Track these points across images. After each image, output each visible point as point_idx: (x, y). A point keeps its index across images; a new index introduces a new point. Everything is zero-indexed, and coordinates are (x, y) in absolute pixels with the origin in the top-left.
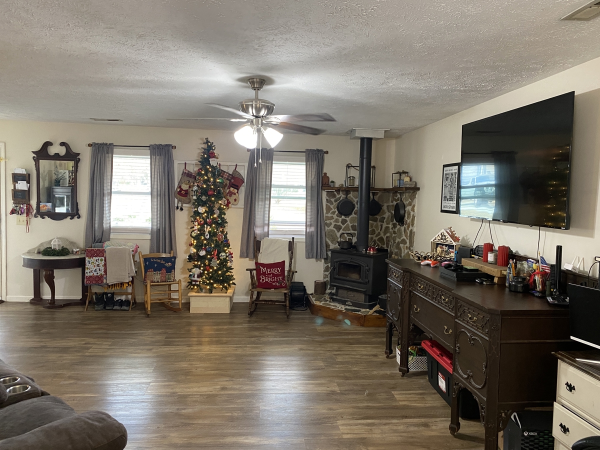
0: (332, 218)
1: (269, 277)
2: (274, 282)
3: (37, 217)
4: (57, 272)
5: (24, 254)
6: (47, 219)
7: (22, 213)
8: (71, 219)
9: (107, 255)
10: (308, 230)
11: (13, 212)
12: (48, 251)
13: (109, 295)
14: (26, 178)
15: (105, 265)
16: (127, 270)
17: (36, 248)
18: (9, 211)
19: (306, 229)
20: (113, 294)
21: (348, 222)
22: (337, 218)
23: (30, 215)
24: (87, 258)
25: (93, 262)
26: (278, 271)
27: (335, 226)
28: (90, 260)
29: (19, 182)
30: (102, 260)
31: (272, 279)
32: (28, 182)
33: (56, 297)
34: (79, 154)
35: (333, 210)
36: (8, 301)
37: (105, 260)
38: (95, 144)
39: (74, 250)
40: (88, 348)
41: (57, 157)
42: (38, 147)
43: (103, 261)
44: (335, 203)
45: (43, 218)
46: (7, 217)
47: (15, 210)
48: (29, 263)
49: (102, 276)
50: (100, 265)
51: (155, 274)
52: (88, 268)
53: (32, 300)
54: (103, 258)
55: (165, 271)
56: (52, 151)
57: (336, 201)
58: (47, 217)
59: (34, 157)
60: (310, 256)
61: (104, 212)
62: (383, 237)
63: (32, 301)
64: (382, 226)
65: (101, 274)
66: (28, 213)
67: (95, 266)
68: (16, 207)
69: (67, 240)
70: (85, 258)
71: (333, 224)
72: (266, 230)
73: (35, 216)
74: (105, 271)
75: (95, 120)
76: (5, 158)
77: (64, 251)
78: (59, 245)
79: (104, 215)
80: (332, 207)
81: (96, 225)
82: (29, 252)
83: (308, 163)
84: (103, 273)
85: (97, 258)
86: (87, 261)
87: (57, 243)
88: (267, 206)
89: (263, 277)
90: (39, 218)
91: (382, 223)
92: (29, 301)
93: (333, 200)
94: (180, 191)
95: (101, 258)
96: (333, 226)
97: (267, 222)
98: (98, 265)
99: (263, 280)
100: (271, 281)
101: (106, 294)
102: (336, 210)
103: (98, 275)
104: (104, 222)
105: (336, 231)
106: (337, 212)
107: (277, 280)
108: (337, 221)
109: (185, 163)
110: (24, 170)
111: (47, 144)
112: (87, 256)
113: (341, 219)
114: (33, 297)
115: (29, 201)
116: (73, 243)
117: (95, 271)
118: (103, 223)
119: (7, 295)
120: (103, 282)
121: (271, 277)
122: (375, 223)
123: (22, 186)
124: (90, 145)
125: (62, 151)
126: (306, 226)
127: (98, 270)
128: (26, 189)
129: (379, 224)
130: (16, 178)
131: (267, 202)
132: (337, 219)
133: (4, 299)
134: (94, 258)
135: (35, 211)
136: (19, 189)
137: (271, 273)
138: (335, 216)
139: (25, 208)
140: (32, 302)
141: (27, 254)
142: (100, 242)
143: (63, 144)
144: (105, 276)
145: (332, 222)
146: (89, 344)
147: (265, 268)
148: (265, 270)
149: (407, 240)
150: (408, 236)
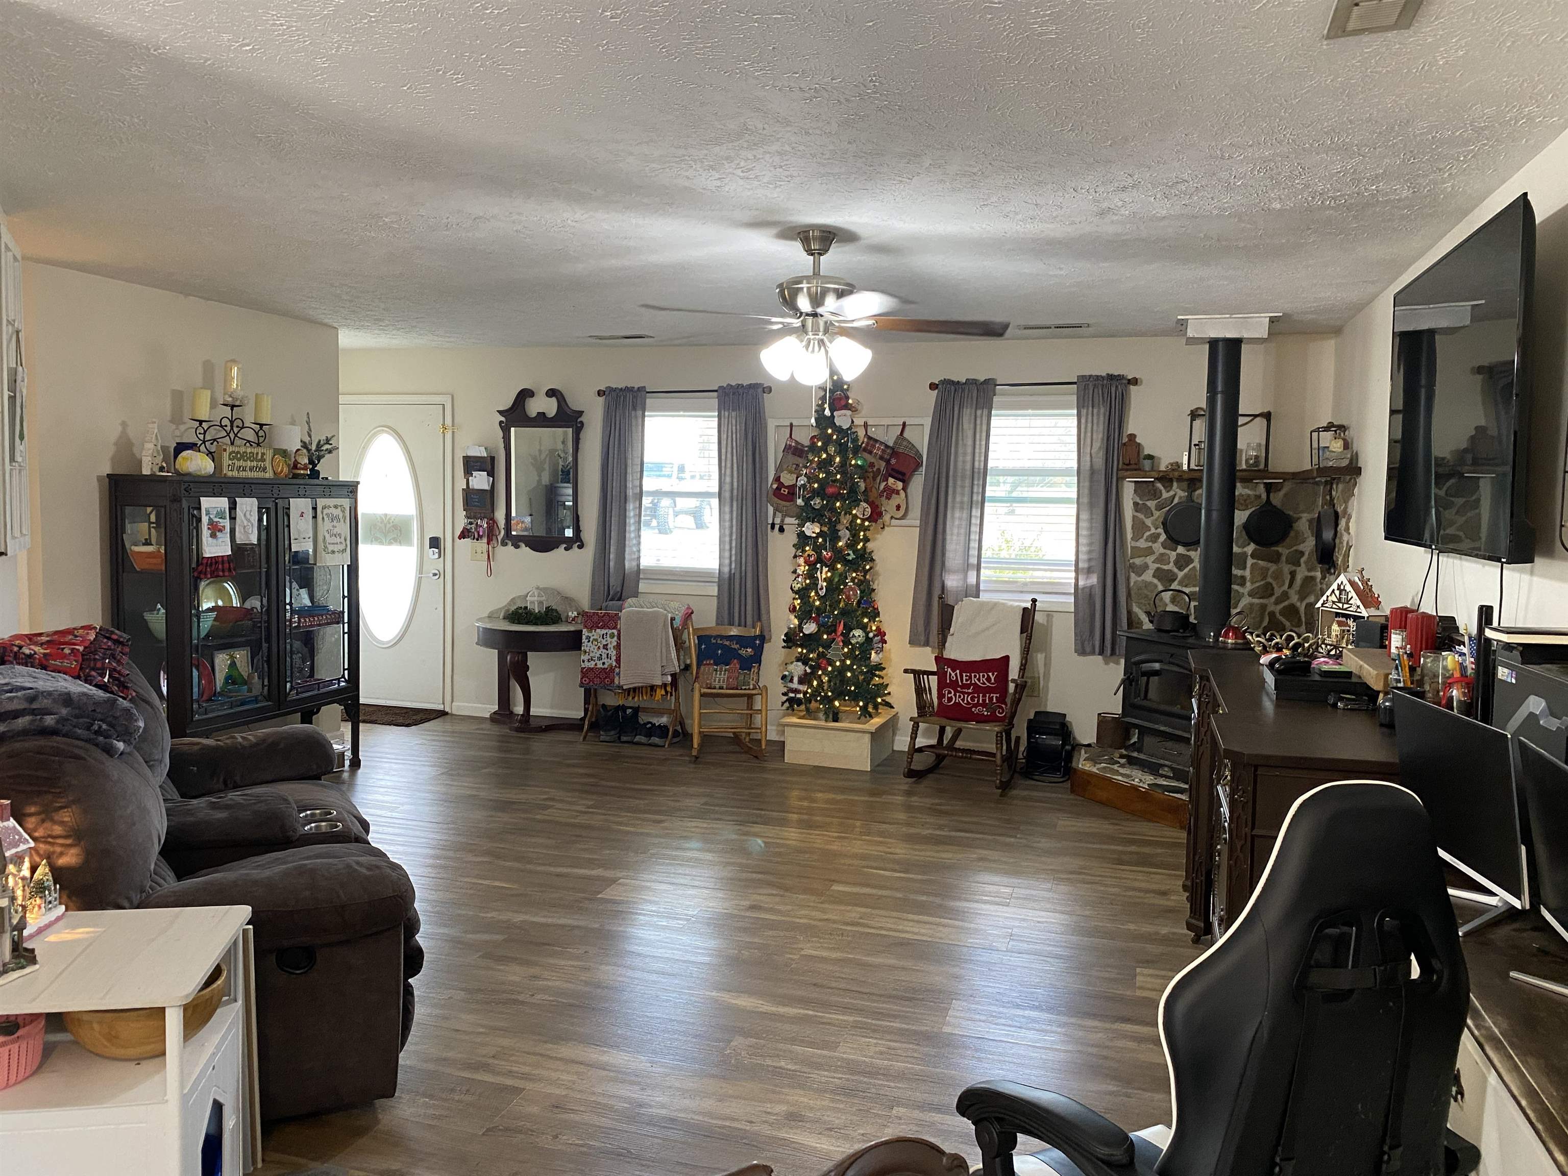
0: (1149, 551)
1: (964, 693)
2: (976, 706)
3: (506, 544)
4: (533, 659)
5: (479, 620)
6: (525, 550)
7: (480, 537)
8: (566, 549)
9: (622, 624)
10: (1081, 583)
11: (463, 536)
12: (519, 615)
13: (629, 711)
14: (486, 464)
15: (618, 647)
16: (659, 659)
17: (503, 608)
18: (458, 533)
19: (1077, 579)
20: (636, 710)
21: (1195, 564)
22: (1162, 550)
23: (494, 542)
24: (585, 631)
25: (596, 640)
26: (989, 679)
27: (1158, 574)
28: (590, 635)
29: (475, 473)
30: (612, 636)
31: (972, 699)
32: (491, 474)
33: (534, 711)
34: (581, 413)
35: (1153, 530)
36: (454, 712)
37: (619, 638)
38: (611, 390)
39: (570, 614)
40: (546, 808)
41: (542, 420)
42: (507, 402)
43: (616, 638)
44: (1157, 514)
45: (517, 547)
46: (456, 544)
47: (469, 531)
48: (489, 638)
49: (612, 669)
50: (609, 646)
51: (716, 670)
52: (585, 652)
53: (494, 713)
54: (615, 632)
55: (738, 666)
56: (535, 406)
57: (1159, 508)
58: (523, 545)
59: (501, 422)
60: (1088, 649)
61: (627, 535)
62: (1298, 604)
63: (497, 717)
64: (1293, 574)
65: (611, 665)
66: (491, 535)
67: (599, 648)
68: (471, 523)
69: (559, 593)
70: (580, 632)
71: (1153, 567)
72: (972, 579)
73: (504, 544)
74: (618, 660)
75: (601, 338)
76: (453, 426)
77: (550, 616)
78: (541, 603)
79: (627, 543)
80: (1148, 522)
81: (612, 564)
82: (490, 617)
83: (1084, 412)
84: (614, 664)
85: (604, 631)
86: (584, 637)
87: (536, 598)
88: (975, 521)
89: (950, 692)
90: (510, 548)
91: (1294, 568)
92: (488, 715)
94: (778, 489)
95: (611, 631)
96: (1150, 572)
97: (973, 561)
98: (605, 647)
99: (950, 699)
100: (968, 703)
101: (623, 708)
102: (1161, 530)
103: (606, 666)
104: (627, 556)
105: (1160, 587)
106: (1163, 537)
107: (984, 701)
109: (791, 425)
110: (483, 449)
111: (525, 395)
112: (586, 627)
113: (1174, 553)
114: (496, 708)
115: (493, 512)
116: (568, 600)
117: (600, 658)
118: (624, 559)
119: (452, 701)
120: (613, 681)
121: (969, 694)
122: (1273, 567)
123: (480, 481)
124: (600, 393)
125: (550, 407)
126: (1077, 571)
127: (604, 656)
128: (486, 487)
129: (1286, 569)
130: (471, 465)
131: (976, 512)
132: (1162, 555)
133: (447, 710)
134: (598, 630)
135: (503, 532)
136: (476, 487)
137: (971, 684)
138: (1158, 548)
139: (485, 525)
140: (495, 718)
141: (487, 620)
142: (619, 599)
143: (552, 393)
144: (617, 670)
145: (1150, 564)
146: (552, 799)
147: (958, 671)
148: (956, 675)
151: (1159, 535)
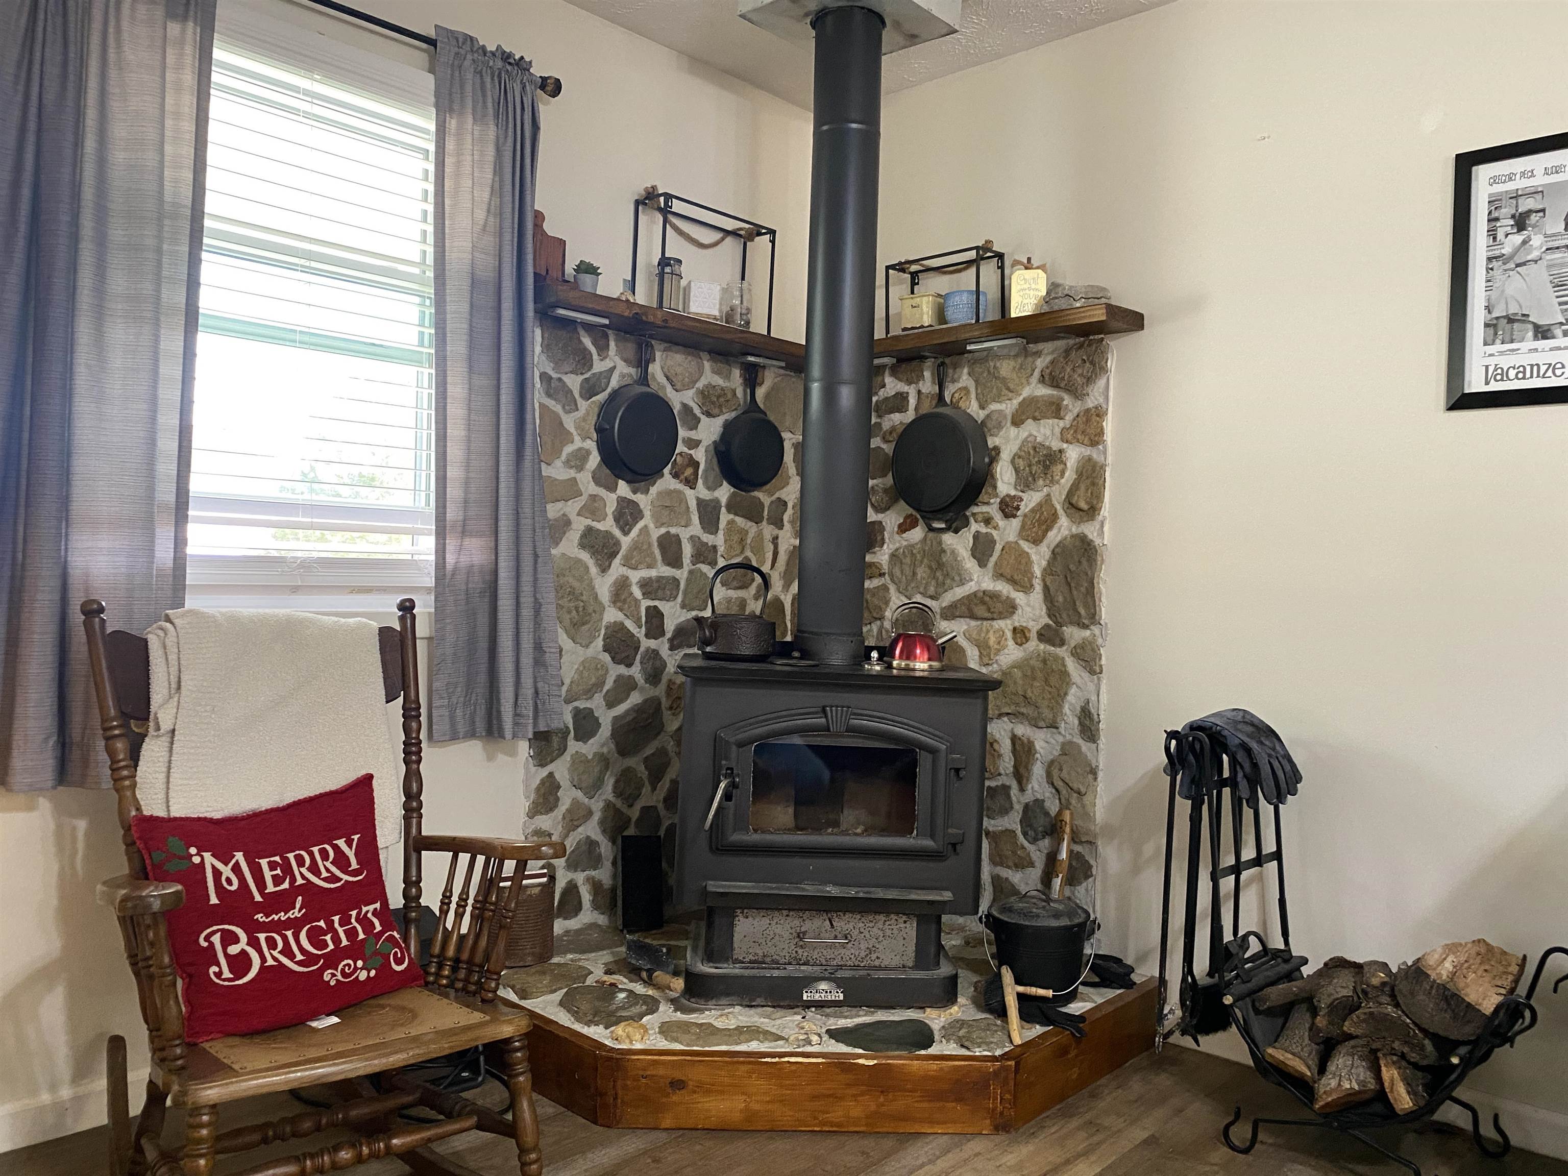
0: (571, 490)
1: (279, 927)
2: (332, 961)
10: (450, 559)
19: (441, 551)
21: (647, 520)
22: (593, 489)
26: (341, 861)
27: (591, 540)
31: (315, 937)
35: (578, 443)
44: (583, 405)
57: (589, 391)
60: (462, 728)
62: (782, 597)
64: (775, 540)
71: (580, 524)
72: (164, 553)
80: (569, 422)
83: (452, 124)
88: (171, 370)
89: (229, 939)
93: (574, 382)
96: (573, 536)
99: (240, 964)
100: (310, 959)
102: (591, 445)
105: (594, 570)
106: (594, 459)
107: (351, 934)
108: (593, 508)
113: (613, 496)
132: (594, 498)
137: (295, 890)
138: (586, 481)
145: (573, 517)
147: (239, 856)
148: (237, 869)
149: (1019, 597)
150: (1037, 571)
151: (588, 453)
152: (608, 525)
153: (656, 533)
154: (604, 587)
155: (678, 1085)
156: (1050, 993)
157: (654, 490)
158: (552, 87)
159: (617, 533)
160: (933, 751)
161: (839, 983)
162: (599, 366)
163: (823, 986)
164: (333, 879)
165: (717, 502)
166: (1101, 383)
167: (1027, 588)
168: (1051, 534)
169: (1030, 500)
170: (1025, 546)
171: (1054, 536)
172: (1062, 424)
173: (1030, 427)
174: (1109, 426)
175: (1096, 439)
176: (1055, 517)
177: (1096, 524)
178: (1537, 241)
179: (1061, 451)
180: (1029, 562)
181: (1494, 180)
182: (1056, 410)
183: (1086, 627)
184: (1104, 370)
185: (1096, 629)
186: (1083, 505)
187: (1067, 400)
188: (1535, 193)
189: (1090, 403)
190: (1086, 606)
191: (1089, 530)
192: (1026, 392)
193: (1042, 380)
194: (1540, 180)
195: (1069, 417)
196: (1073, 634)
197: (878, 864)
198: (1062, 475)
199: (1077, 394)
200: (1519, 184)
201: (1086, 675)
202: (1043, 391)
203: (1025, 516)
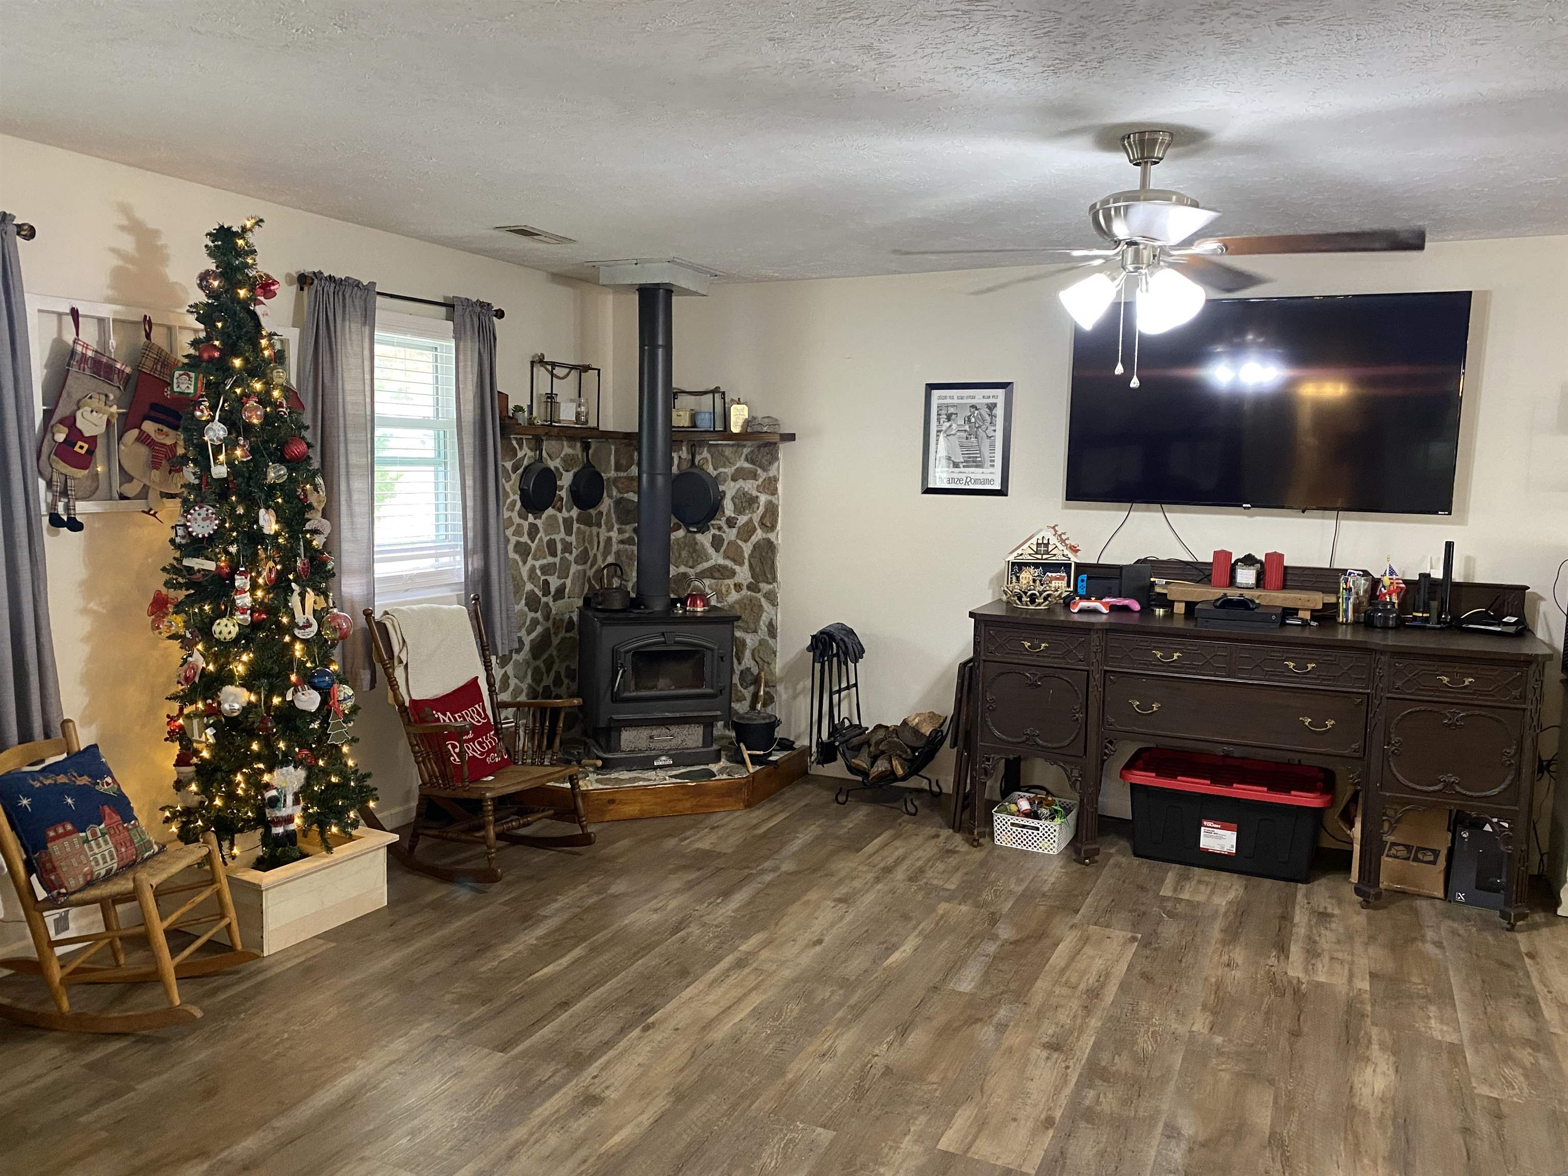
0: (510, 522)
2: (488, 754)
10: (469, 569)
19: (466, 564)
21: (541, 534)
22: (518, 520)
26: (479, 714)
27: (518, 548)
31: (480, 743)
35: (512, 497)
44: (514, 476)
51: (87, 841)
55: (117, 818)
57: (516, 468)
64: (598, 536)
71: (513, 540)
80: (507, 487)
83: (461, 344)
89: (454, 746)
91: (599, 530)
93: (509, 465)
96: (511, 547)
100: (481, 753)
102: (517, 497)
105: (520, 563)
106: (519, 504)
107: (491, 744)
108: (518, 531)
109: (75, 313)
113: (527, 523)
121: (472, 740)
126: (466, 554)
129: (595, 531)
132: (519, 525)
138: (515, 517)
145: (511, 536)
147: (448, 713)
148: (449, 718)
149: (737, 568)
150: (746, 556)
151: (516, 501)
152: (525, 539)
153: (546, 539)
154: (525, 571)
155: (612, 802)
156: (762, 753)
157: (544, 516)
158: (500, 314)
159: (529, 542)
160: (712, 650)
161: (670, 756)
162: (520, 454)
163: (664, 758)
164: (478, 721)
165: (572, 517)
166: (776, 464)
167: (741, 564)
168: (753, 537)
169: (742, 520)
170: (740, 542)
171: (754, 539)
172: (757, 483)
173: (740, 483)
174: (780, 486)
175: (774, 492)
176: (755, 529)
177: (775, 533)
178: (954, 426)
179: (757, 497)
180: (742, 552)
181: (940, 398)
182: (755, 477)
183: (770, 583)
184: (777, 459)
185: (775, 584)
186: (768, 525)
187: (759, 471)
188: (954, 406)
189: (771, 474)
190: (771, 574)
191: (771, 536)
192: (738, 465)
193: (747, 460)
194: (956, 401)
195: (761, 480)
196: (765, 587)
197: (688, 702)
198: (758, 508)
199: (765, 470)
200: (948, 401)
201: (771, 607)
202: (747, 465)
203: (739, 528)
